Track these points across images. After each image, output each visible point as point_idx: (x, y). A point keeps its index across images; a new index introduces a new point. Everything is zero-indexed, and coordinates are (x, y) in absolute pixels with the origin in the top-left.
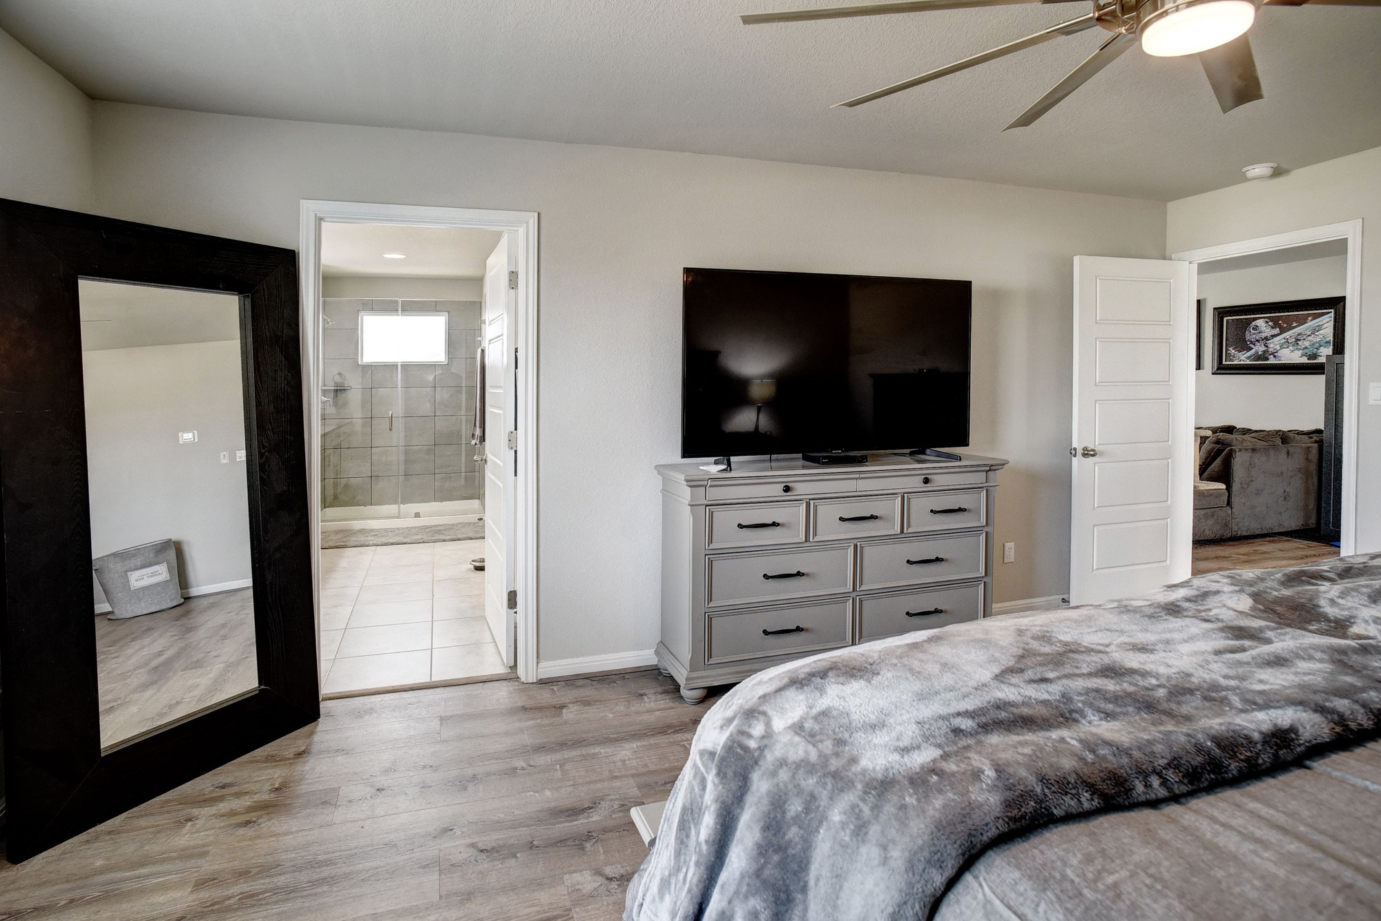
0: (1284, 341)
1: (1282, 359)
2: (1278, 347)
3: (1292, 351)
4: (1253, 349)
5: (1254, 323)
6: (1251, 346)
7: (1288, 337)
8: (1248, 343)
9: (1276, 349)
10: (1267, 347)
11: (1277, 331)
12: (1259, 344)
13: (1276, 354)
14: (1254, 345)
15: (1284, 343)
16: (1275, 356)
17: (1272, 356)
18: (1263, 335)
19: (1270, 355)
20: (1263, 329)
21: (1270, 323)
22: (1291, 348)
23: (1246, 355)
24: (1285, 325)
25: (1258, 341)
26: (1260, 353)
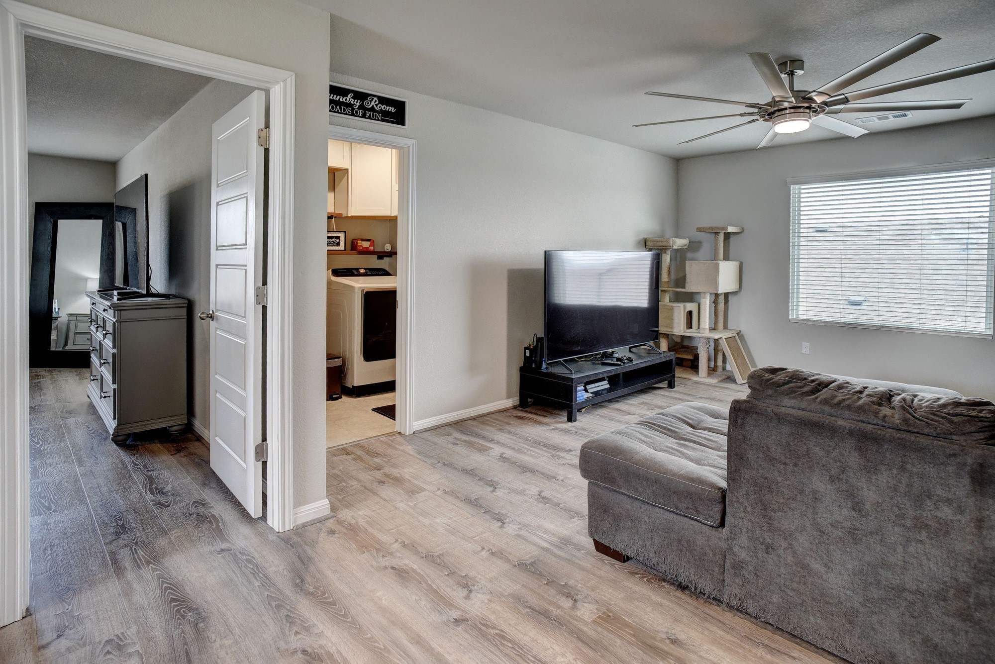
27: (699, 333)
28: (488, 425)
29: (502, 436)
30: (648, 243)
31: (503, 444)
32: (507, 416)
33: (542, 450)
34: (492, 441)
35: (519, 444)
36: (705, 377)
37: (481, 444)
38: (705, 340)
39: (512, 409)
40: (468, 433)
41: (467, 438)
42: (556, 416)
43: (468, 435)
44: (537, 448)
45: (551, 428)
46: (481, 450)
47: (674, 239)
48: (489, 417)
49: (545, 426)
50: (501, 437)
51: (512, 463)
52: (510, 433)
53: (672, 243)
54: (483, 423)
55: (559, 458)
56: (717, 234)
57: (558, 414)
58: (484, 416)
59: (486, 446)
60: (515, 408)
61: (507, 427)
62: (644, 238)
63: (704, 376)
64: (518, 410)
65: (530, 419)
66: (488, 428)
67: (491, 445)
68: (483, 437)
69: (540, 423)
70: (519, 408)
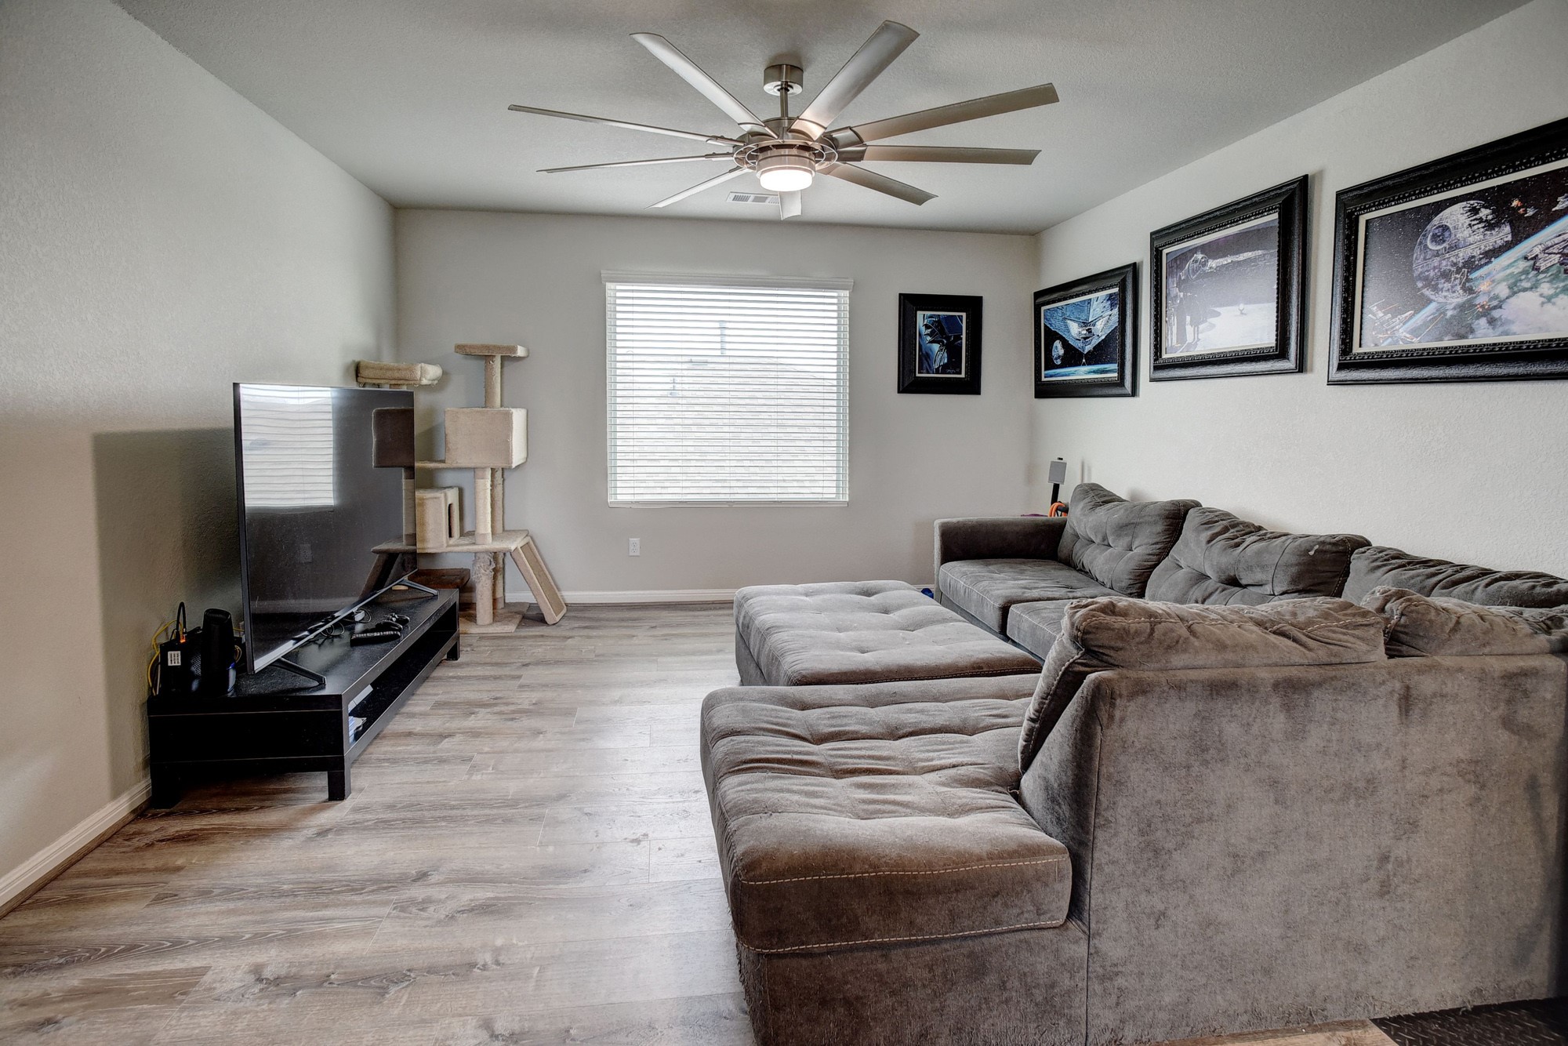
0: (1523, 265)
1: (1514, 328)
2: (1503, 290)
3: (1549, 299)
4: (1429, 301)
5: (1436, 221)
6: (1428, 292)
7: (1537, 251)
8: (1420, 284)
9: (1496, 297)
10: (1470, 291)
11: (1505, 232)
12: (1447, 285)
13: (1496, 314)
14: (1435, 289)
15: (1525, 272)
16: (1492, 322)
17: (1483, 321)
18: (1462, 255)
19: (1478, 317)
20: (1463, 234)
21: (1485, 213)
22: (1546, 288)
23: (1411, 324)
24: (1530, 212)
25: (1446, 275)
26: (1449, 313)
27: (474, 544)
28: (103, 900)
29: (194, 915)
30: (364, 373)
31: (222, 939)
32: (138, 849)
33: (356, 903)
34: (177, 945)
35: (274, 916)
36: (490, 624)
37: (154, 975)
38: (486, 557)
39: (130, 823)
40: (57, 960)
41: (74, 979)
42: (284, 796)
43: (60, 966)
44: (336, 906)
45: (310, 832)
46: (172, 996)
47: (423, 364)
48: (79, 875)
49: (287, 834)
50: (192, 922)
51: (320, 985)
52: (205, 894)
53: (419, 373)
54: (75, 900)
55: (424, 905)
56: (488, 358)
57: (286, 791)
58: (55, 878)
59: (174, 973)
60: (140, 814)
61: (176, 882)
62: (354, 361)
63: (487, 622)
64: (154, 817)
65: (224, 831)
66: (113, 910)
67: (193, 961)
68: (131, 949)
69: (263, 832)
70: (154, 811)
